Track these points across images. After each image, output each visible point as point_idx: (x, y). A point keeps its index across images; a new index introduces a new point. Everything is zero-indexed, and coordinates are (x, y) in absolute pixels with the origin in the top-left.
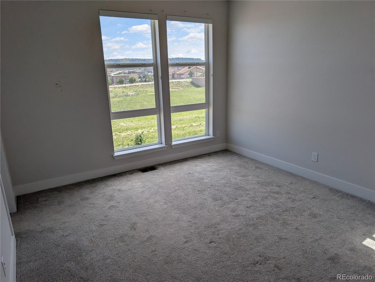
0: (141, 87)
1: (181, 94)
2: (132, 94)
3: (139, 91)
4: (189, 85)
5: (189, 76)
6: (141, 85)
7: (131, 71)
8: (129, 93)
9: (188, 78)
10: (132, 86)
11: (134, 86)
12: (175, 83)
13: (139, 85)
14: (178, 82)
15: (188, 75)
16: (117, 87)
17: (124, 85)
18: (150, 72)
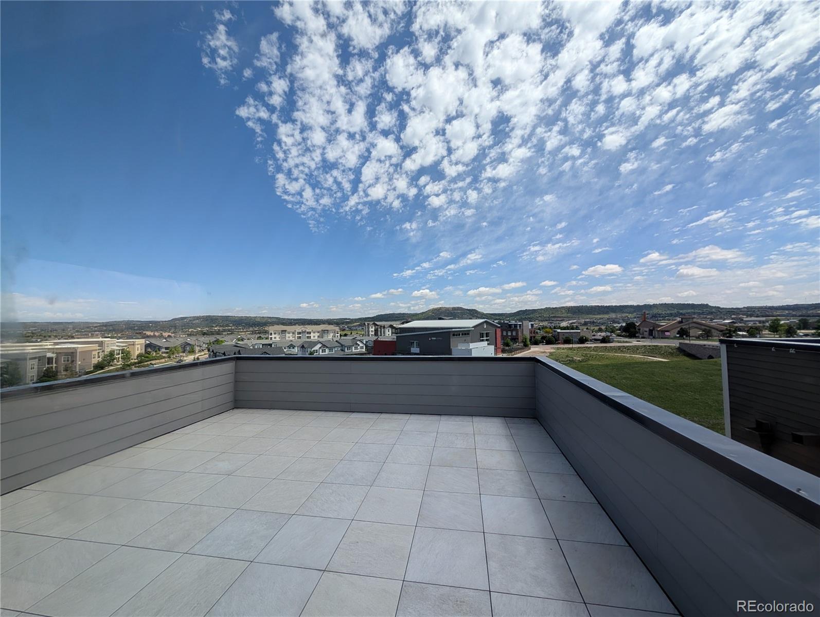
0: (593, 349)
1: (654, 370)
2: (579, 359)
3: (590, 356)
4: (674, 352)
5: (678, 336)
6: (595, 347)
7: (588, 321)
8: (575, 358)
9: (675, 338)
10: (581, 348)
11: (584, 347)
12: (648, 347)
13: (591, 347)
14: (654, 346)
15: (678, 334)
16: (561, 348)
17: (571, 346)
18: (616, 323)
